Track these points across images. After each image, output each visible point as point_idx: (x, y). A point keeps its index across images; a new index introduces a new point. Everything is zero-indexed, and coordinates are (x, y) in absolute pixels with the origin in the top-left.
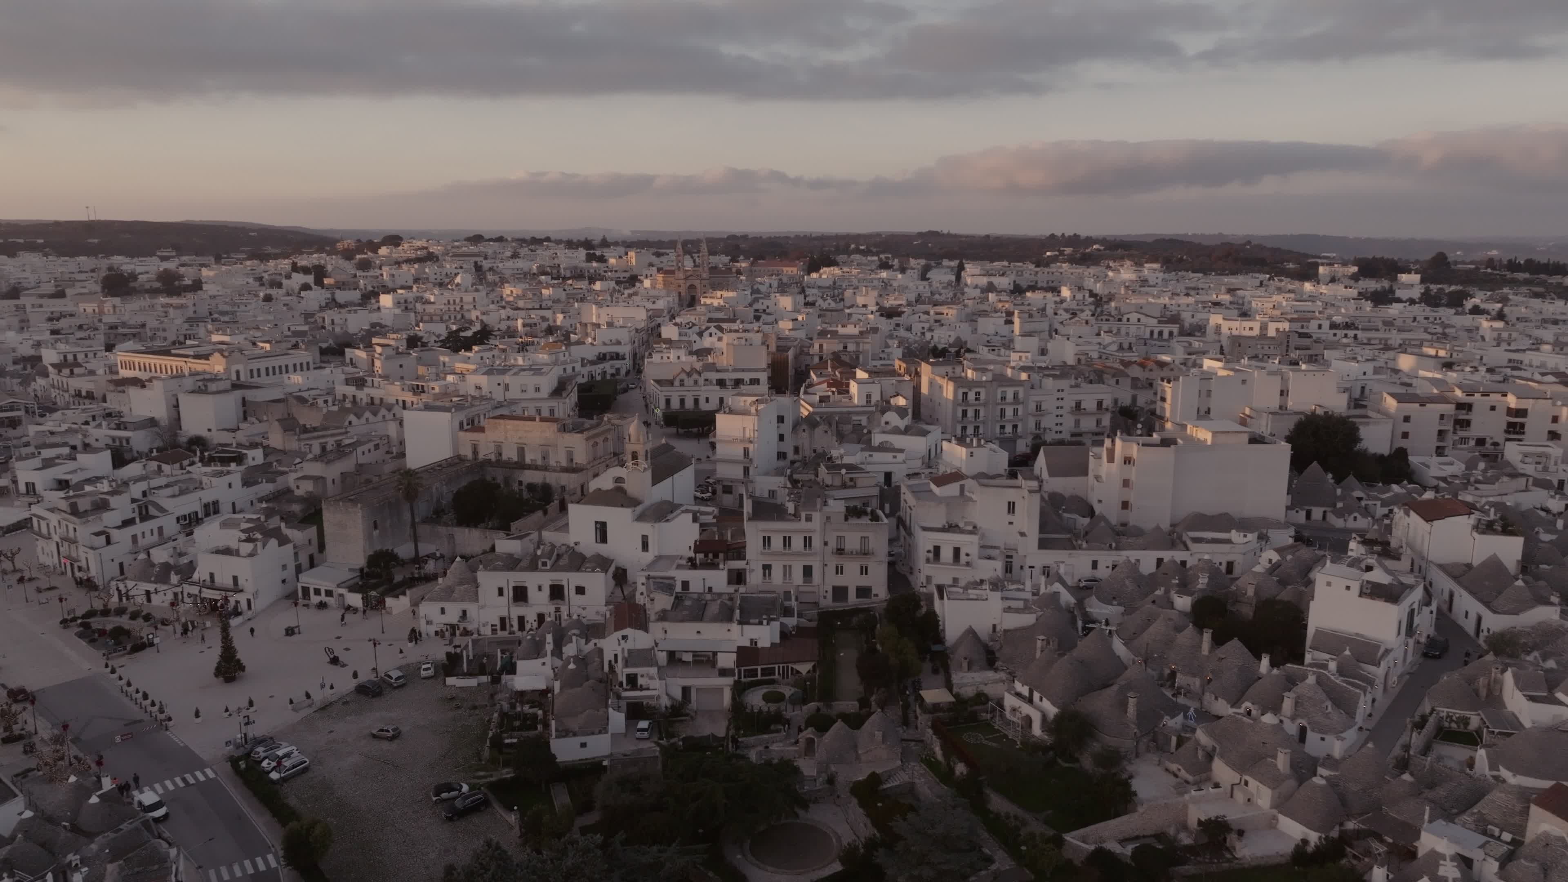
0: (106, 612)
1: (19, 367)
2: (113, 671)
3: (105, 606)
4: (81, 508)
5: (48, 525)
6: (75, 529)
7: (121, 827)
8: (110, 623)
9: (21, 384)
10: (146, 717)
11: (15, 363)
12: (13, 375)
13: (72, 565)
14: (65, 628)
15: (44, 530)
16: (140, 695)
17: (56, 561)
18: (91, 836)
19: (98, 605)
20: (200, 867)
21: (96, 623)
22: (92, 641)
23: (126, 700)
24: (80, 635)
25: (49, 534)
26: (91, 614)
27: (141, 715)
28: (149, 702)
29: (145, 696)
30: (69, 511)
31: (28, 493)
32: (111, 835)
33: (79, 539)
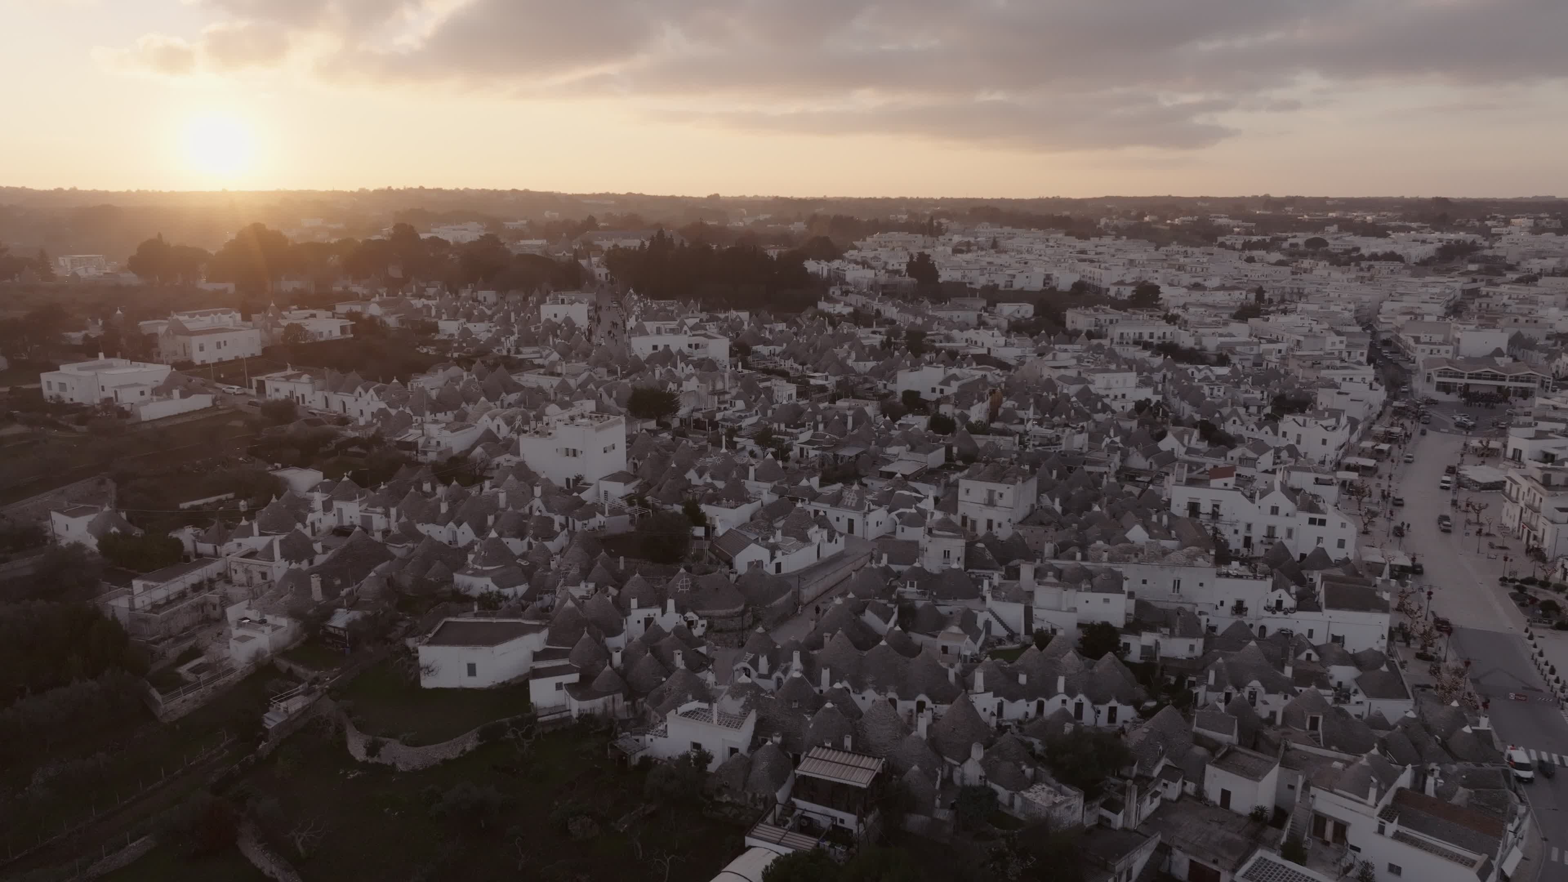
0: (1545, 584)
1: (1551, 342)
2: (1531, 637)
3: (1547, 578)
4: (1554, 481)
5: (1518, 489)
6: (1541, 499)
7: (1483, 764)
8: (1544, 596)
9: (1546, 358)
10: (1547, 690)
11: (1548, 338)
12: (1542, 349)
13: (1529, 532)
14: (1502, 585)
15: (1514, 494)
16: (1548, 668)
17: (1516, 525)
18: (1456, 758)
19: (1540, 576)
20: (1546, 840)
21: (1531, 590)
22: (1522, 605)
23: (1535, 668)
24: (1514, 597)
25: (1517, 498)
26: (1531, 581)
27: (1542, 686)
28: (1554, 677)
29: (1552, 671)
30: (1541, 481)
31: (1513, 458)
32: (1471, 765)
33: (1542, 510)
